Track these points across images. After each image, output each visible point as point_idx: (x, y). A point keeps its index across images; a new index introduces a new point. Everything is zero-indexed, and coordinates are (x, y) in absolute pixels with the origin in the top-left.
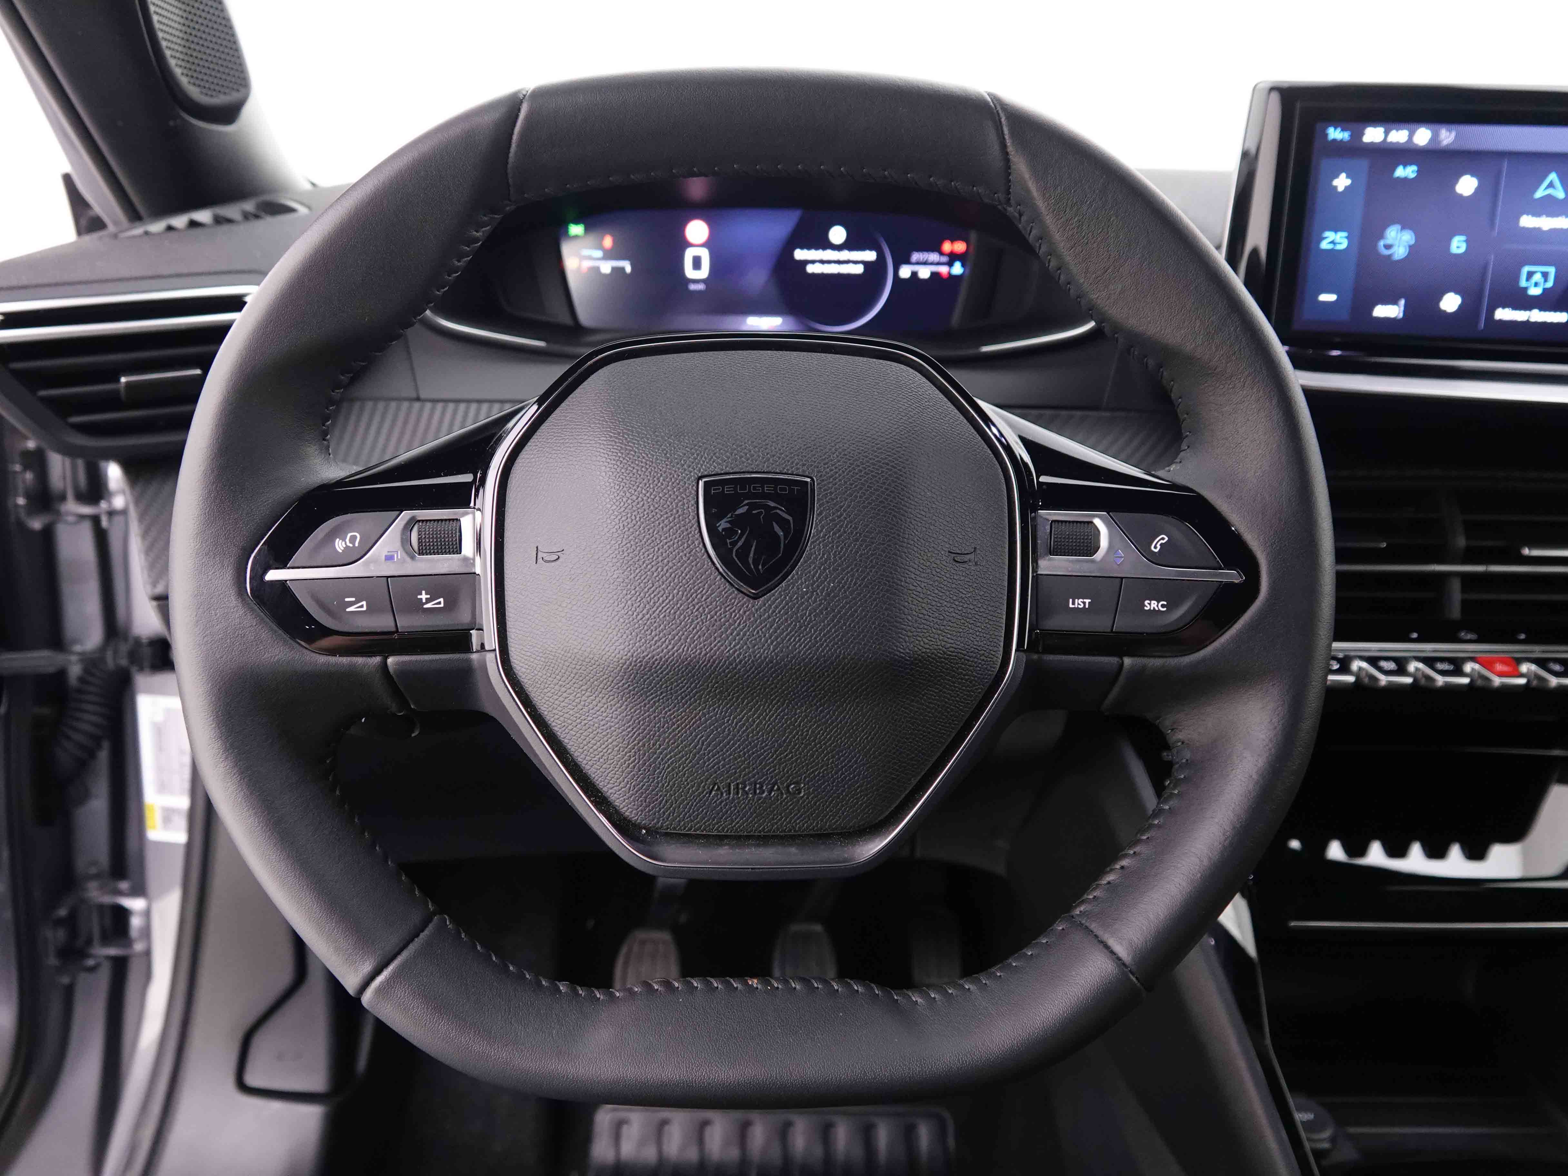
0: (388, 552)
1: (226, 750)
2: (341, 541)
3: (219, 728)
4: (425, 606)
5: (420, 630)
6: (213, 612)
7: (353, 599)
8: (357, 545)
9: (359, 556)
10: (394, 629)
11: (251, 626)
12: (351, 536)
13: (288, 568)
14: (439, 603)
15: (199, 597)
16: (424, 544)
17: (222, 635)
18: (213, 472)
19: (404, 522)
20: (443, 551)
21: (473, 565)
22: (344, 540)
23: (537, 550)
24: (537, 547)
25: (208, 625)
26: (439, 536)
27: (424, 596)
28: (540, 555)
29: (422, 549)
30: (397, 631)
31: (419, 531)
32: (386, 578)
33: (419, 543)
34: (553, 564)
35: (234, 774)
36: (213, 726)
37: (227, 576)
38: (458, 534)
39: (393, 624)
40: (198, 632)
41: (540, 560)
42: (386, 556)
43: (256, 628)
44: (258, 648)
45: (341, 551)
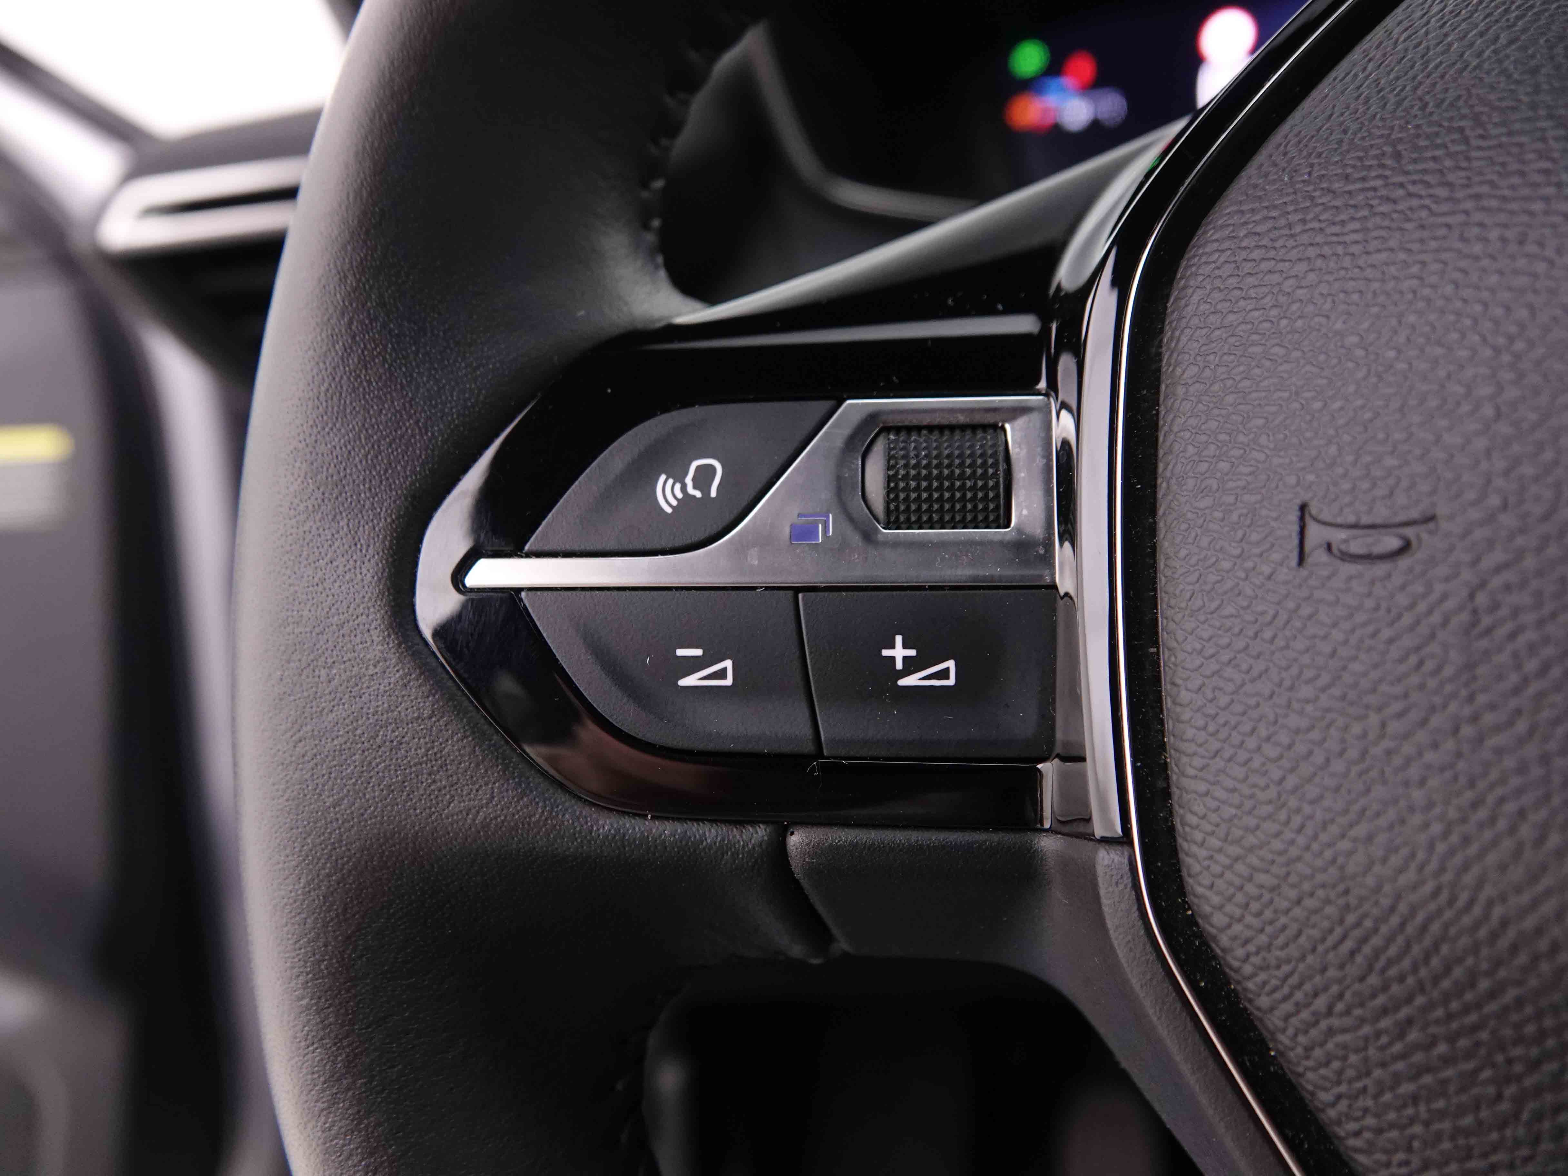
0: (800, 515)
1: (333, 1079)
2: (670, 481)
3: (318, 1012)
4: (902, 682)
5: (884, 753)
6: (323, 672)
7: (698, 652)
8: (713, 494)
9: (720, 526)
10: (809, 748)
11: (418, 718)
12: (698, 468)
13: (528, 555)
14: (944, 674)
15: (289, 629)
16: (902, 496)
17: (341, 740)
18: (343, 279)
19: (846, 432)
20: (958, 518)
21: (1048, 560)
22: (680, 478)
23: (1302, 519)
24: (1303, 508)
25: (308, 710)
26: (946, 472)
27: (899, 652)
28: (1315, 533)
29: (897, 508)
30: (819, 753)
31: (890, 458)
32: (790, 593)
33: (889, 491)
34: (1381, 569)
35: (350, 1156)
36: (304, 1002)
37: (364, 571)
38: (1002, 466)
39: (804, 730)
40: (283, 727)
41: (1318, 556)
42: (792, 526)
43: (429, 723)
44: (434, 781)
45: (669, 510)
